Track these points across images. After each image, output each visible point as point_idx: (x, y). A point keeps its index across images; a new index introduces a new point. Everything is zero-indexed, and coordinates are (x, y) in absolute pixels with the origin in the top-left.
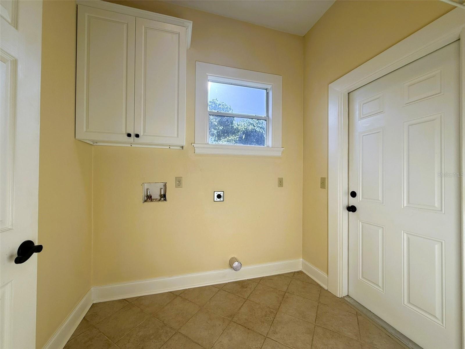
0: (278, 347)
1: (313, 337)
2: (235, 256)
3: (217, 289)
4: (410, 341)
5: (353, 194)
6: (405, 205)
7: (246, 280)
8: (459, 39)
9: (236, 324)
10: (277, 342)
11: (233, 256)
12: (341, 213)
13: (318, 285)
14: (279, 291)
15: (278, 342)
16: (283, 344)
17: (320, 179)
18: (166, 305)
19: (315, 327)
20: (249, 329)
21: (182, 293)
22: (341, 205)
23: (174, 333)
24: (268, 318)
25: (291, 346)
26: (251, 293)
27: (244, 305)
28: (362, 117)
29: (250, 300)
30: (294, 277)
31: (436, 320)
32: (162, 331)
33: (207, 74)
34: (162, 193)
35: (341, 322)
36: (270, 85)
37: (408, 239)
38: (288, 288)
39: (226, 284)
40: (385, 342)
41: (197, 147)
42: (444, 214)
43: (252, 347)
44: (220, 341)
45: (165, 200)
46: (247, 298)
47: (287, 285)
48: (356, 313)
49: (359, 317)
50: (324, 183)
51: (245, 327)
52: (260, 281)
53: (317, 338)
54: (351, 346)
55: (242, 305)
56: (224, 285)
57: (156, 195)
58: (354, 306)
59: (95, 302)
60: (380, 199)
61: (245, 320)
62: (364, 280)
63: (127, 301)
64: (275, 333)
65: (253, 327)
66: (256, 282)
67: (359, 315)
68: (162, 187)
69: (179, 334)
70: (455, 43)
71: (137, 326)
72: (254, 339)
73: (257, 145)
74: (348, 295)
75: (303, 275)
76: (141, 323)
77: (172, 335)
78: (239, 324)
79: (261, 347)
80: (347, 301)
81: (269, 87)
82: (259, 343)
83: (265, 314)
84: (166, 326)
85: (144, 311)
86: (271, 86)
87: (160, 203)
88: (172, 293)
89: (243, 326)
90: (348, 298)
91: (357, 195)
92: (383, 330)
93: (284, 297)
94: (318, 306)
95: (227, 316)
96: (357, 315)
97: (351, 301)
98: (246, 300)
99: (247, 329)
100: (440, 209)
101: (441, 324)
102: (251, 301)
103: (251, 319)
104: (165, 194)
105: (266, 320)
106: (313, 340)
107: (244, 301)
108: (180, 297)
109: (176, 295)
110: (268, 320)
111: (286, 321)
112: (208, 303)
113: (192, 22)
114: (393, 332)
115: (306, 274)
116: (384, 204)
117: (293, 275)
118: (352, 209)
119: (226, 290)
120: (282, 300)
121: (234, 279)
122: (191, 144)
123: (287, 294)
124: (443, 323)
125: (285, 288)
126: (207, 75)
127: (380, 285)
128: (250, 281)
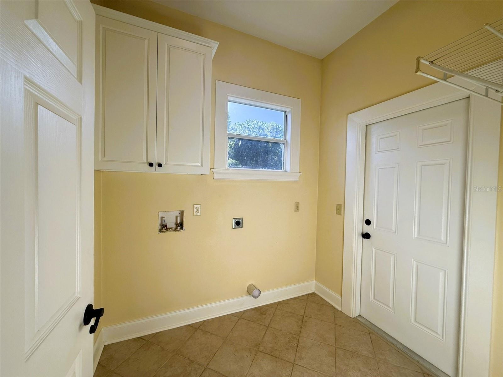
0: (306, 372)
1: (336, 359)
2: (253, 283)
3: (237, 318)
4: (416, 354)
5: (368, 222)
6: (416, 236)
7: (263, 306)
8: (469, 97)
9: (263, 354)
10: (304, 367)
11: (251, 283)
12: (356, 239)
13: (332, 306)
14: (298, 315)
15: (306, 368)
16: (310, 368)
17: (336, 205)
18: (188, 340)
19: (335, 350)
20: (276, 357)
21: (201, 325)
22: (357, 232)
23: (204, 369)
24: (292, 344)
25: (318, 370)
26: (271, 320)
27: (267, 332)
28: (379, 151)
29: (271, 328)
30: (308, 299)
31: (437, 336)
32: (190, 368)
33: (228, 94)
34: (179, 222)
35: (356, 342)
36: (289, 109)
37: (417, 267)
38: (305, 311)
39: (245, 312)
40: (395, 356)
41: (216, 173)
42: (449, 246)
43: (283, 375)
44: (251, 372)
45: (182, 229)
46: (269, 325)
47: (304, 309)
48: (368, 331)
49: (371, 335)
50: (340, 209)
51: (273, 356)
52: (277, 306)
53: (339, 360)
54: (368, 364)
55: (265, 333)
56: (242, 313)
57: (171, 223)
58: (366, 325)
59: (106, 344)
60: (393, 229)
61: (271, 348)
62: (376, 301)
63: (143, 339)
64: (301, 358)
65: (280, 355)
66: (274, 308)
67: (371, 334)
68: (178, 215)
69: (208, 370)
70: (464, 99)
71: (162, 366)
72: (283, 367)
73: (275, 169)
74: (360, 315)
75: (316, 296)
76: (165, 363)
77: (201, 372)
78: (266, 353)
79: (291, 374)
80: (360, 321)
81: (288, 110)
82: (288, 370)
83: (289, 341)
84: (193, 363)
85: (165, 349)
86: (291, 109)
87: (177, 232)
88: (190, 326)
89: (270, 355)
90: (360, 318)
91: (371, 223)
92: (393, 346)
93: (302, 322)
94: (335, 328)
95: (253, 346)
96: (369, 334)
97: (363, 321)
98: (267, 327)
99: (275, 358)
100: (445, 242)
101: (442, 339)
102: (273, 328)
103: (276, 347)
104: (181, 223)
105: (291, 347)
106: (335, 362)
107: (266, 329)
108: (200, 330)
109: (196, 328)
110: (292, 346)
111: (309, 345)
112: (231, 333)
113: (219, 43)
114: (401, 347)
115: (319, 296)
116: (397, 234)
117: (308, 298)
118: (366, 236)
119: (246, 319)
120: (302, 324)
121: (252, 306)
122: (211, 170)
123: (305, 318)
124: (443, 338)
125: (302, 312)
126: (228, 96)
127: (391, 305)
128: (267, 306)
